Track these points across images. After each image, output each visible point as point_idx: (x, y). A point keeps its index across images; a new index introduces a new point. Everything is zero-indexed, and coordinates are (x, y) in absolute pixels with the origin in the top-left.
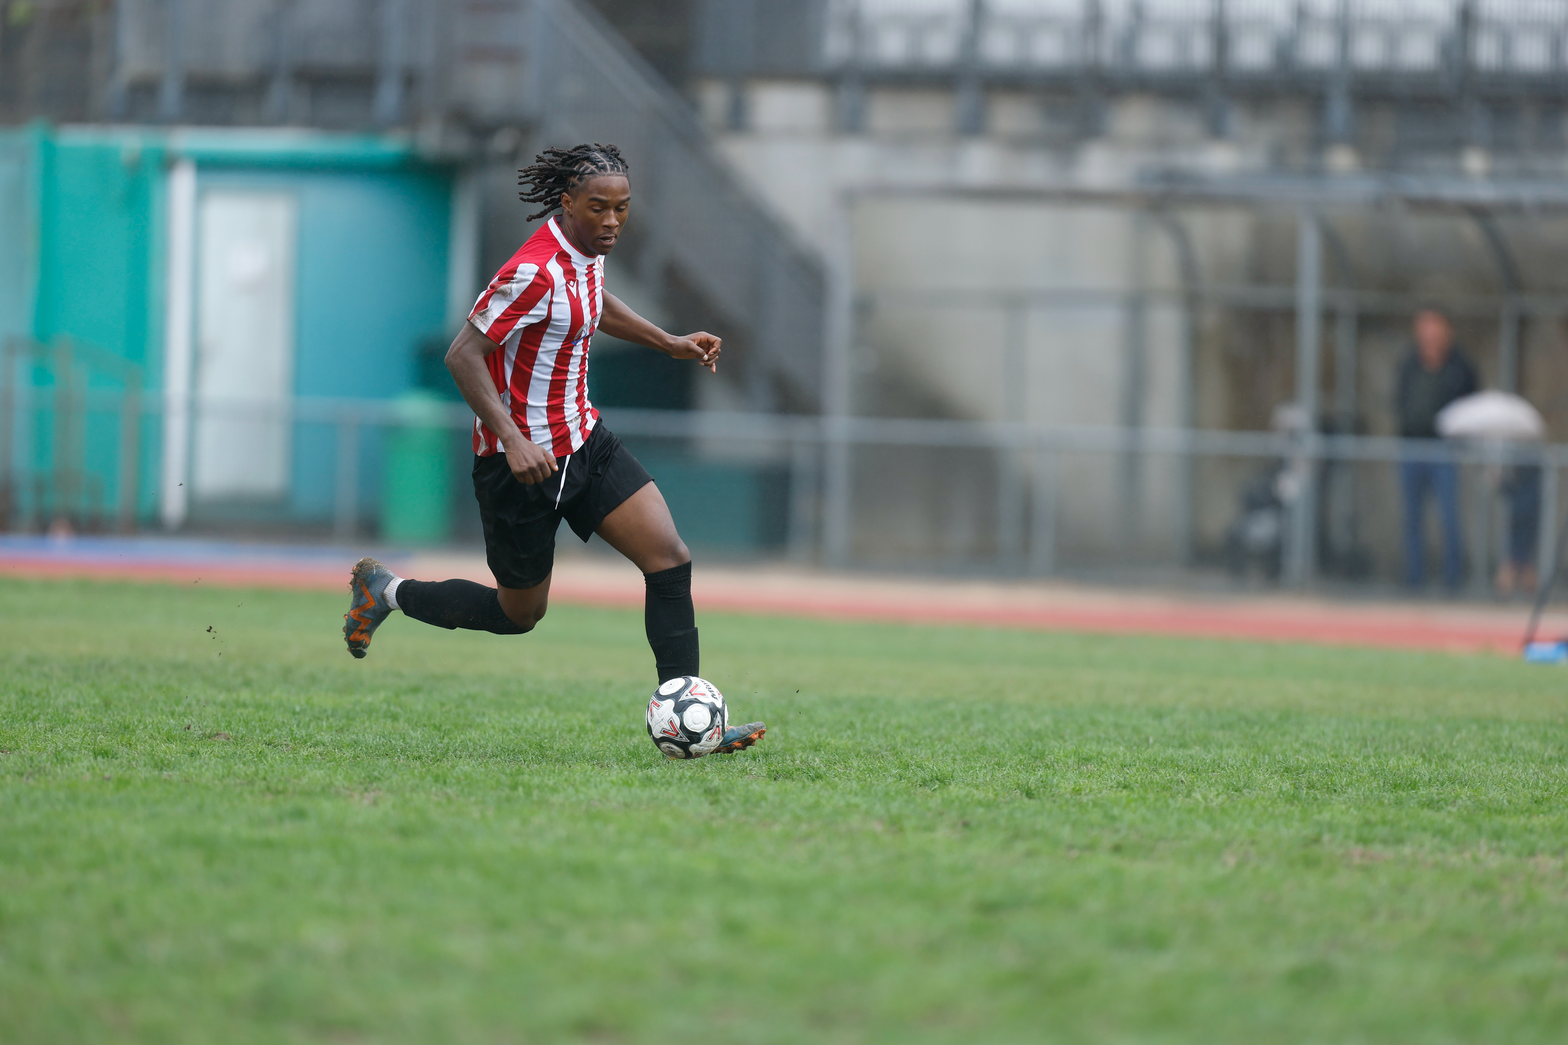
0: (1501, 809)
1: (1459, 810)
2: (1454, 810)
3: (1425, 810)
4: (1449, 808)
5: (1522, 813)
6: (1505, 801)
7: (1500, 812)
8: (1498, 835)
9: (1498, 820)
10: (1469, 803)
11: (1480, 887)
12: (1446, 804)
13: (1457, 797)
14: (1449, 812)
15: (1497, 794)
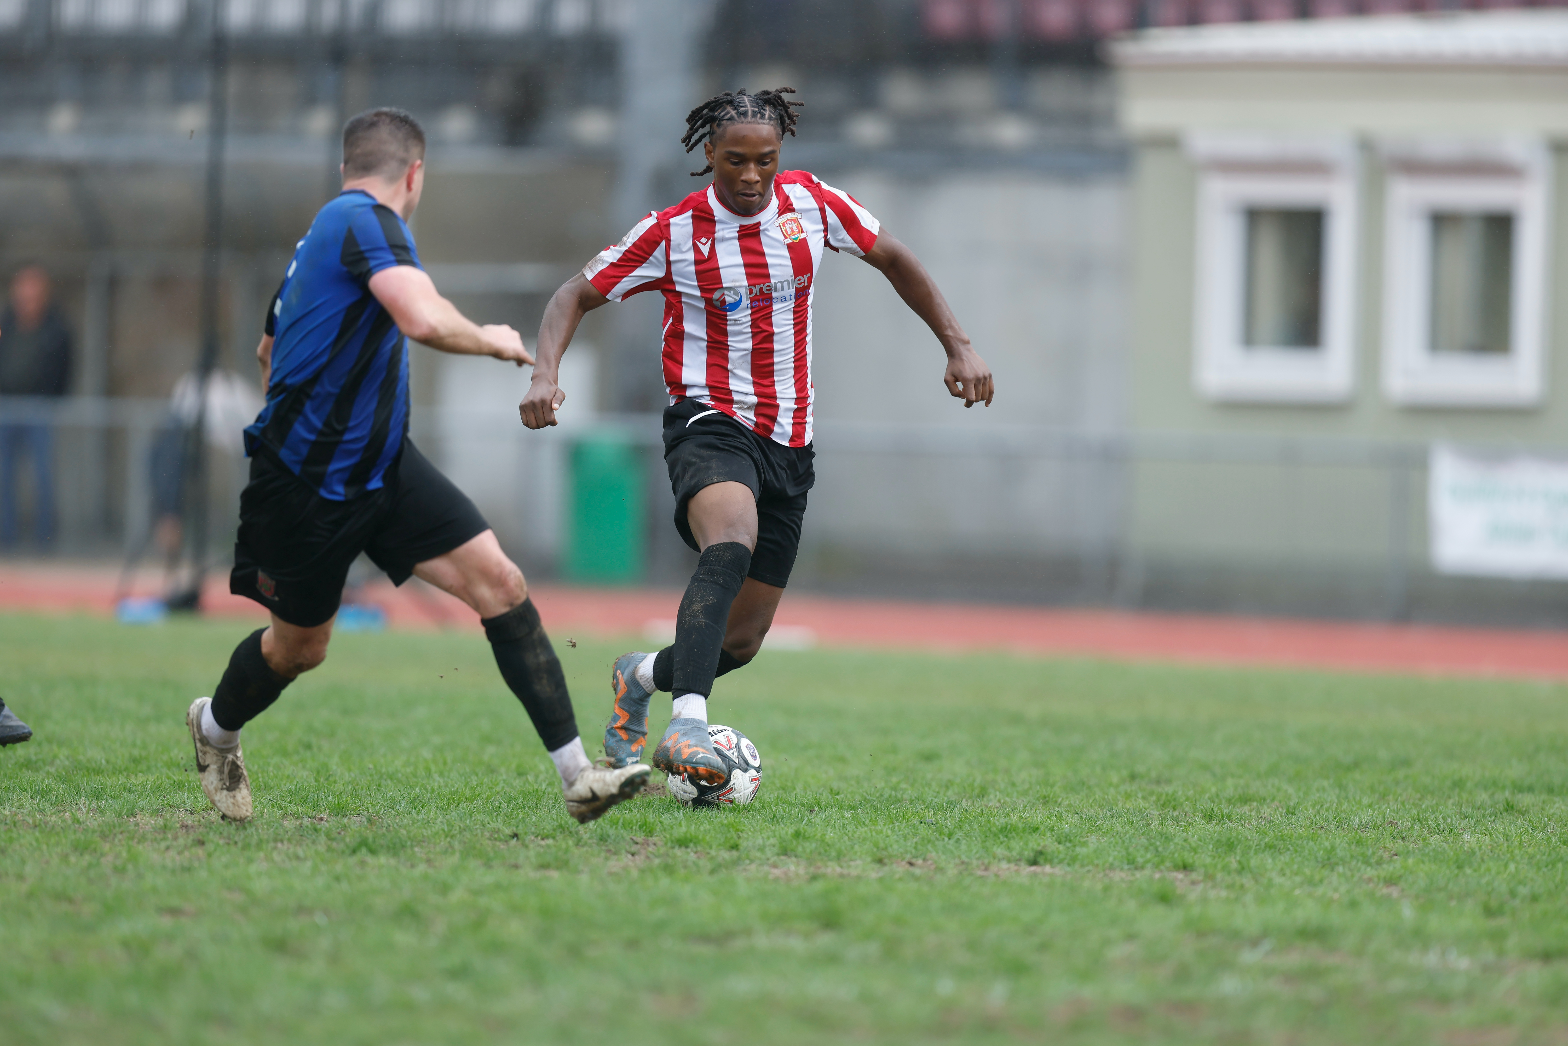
0: (100, 768)
1: (57, 770)
2: (52, 770)
3: (24, 770)
4: (47, 768)
5: (120, 772)
6: (104, 762)
7: (98, 771)
8: (97, 795)
9: (96, 781)
10: (67, 763)
11: (80, 848)
12: (45, 764)
13: (55, 757)
14: (48, 773)
15: (96, 755)
